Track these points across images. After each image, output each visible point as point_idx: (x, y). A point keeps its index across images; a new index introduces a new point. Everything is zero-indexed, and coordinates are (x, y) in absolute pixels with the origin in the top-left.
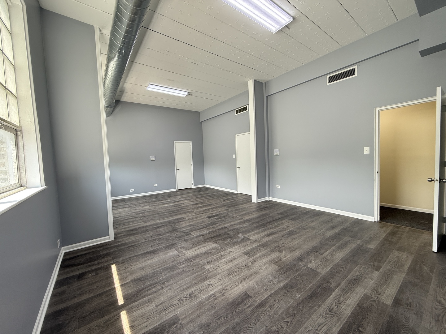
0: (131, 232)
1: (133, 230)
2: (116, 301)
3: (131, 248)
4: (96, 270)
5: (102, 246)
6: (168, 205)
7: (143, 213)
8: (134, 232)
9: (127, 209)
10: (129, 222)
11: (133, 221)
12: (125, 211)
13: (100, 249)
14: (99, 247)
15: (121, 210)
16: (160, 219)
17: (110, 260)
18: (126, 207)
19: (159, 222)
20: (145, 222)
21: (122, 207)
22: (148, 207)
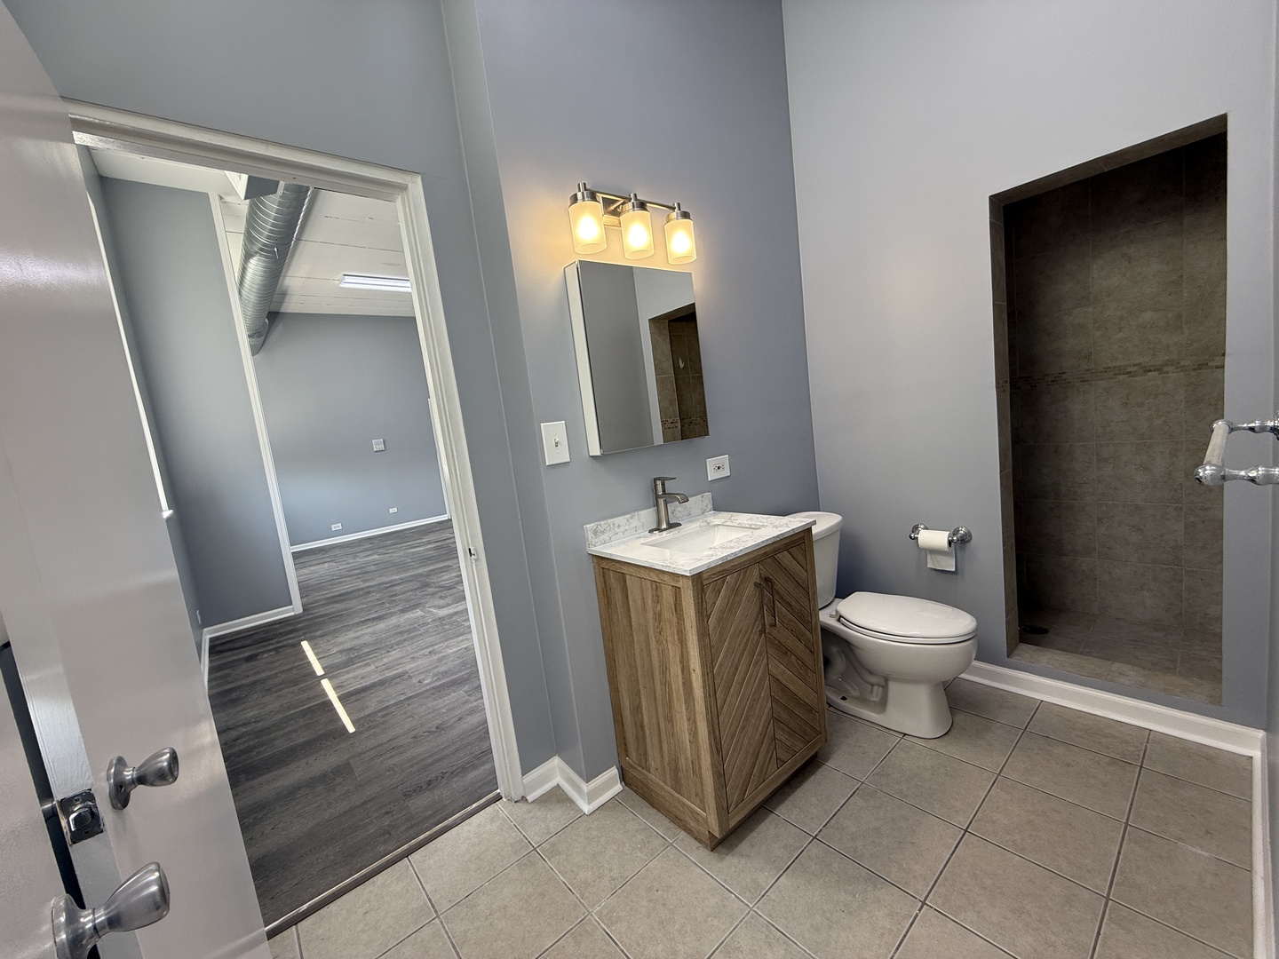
0: (338, 599)
1: (340, 595)
2: (314, 672)
3: (337, 618)
4: (276, 649)
5: (280, 623)
6: (422, 548)
7: (363, 567)
8: (342, 598)
9: (326, 565)
10: (332, 585)
11: (340, 583)
12: (323, 569)
13: (277, 626)
14: (275, 624)
15: (312, 568)
16: (398, 573)
17: (300, 636)
18: (323, 563)
19: (397, 578)
20: (364, 581)
21: (314, 563)
22: (376, 557)
